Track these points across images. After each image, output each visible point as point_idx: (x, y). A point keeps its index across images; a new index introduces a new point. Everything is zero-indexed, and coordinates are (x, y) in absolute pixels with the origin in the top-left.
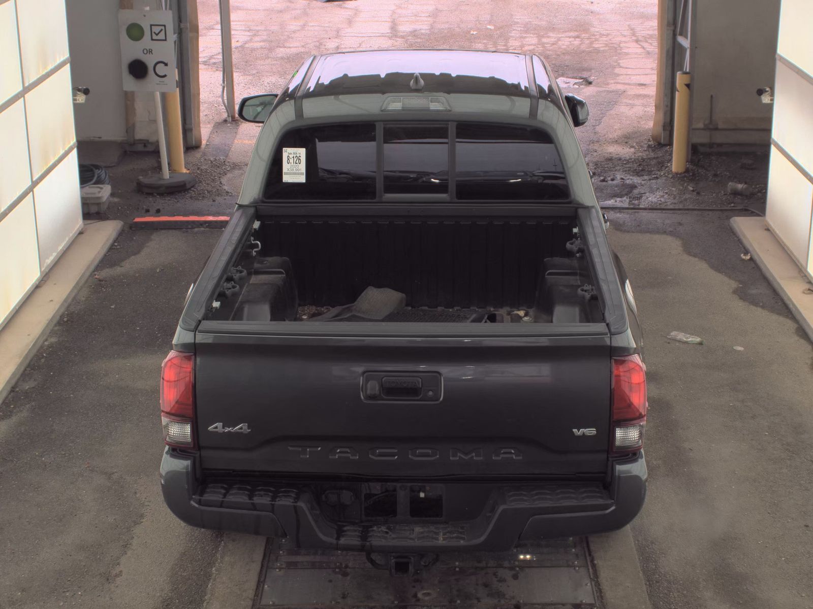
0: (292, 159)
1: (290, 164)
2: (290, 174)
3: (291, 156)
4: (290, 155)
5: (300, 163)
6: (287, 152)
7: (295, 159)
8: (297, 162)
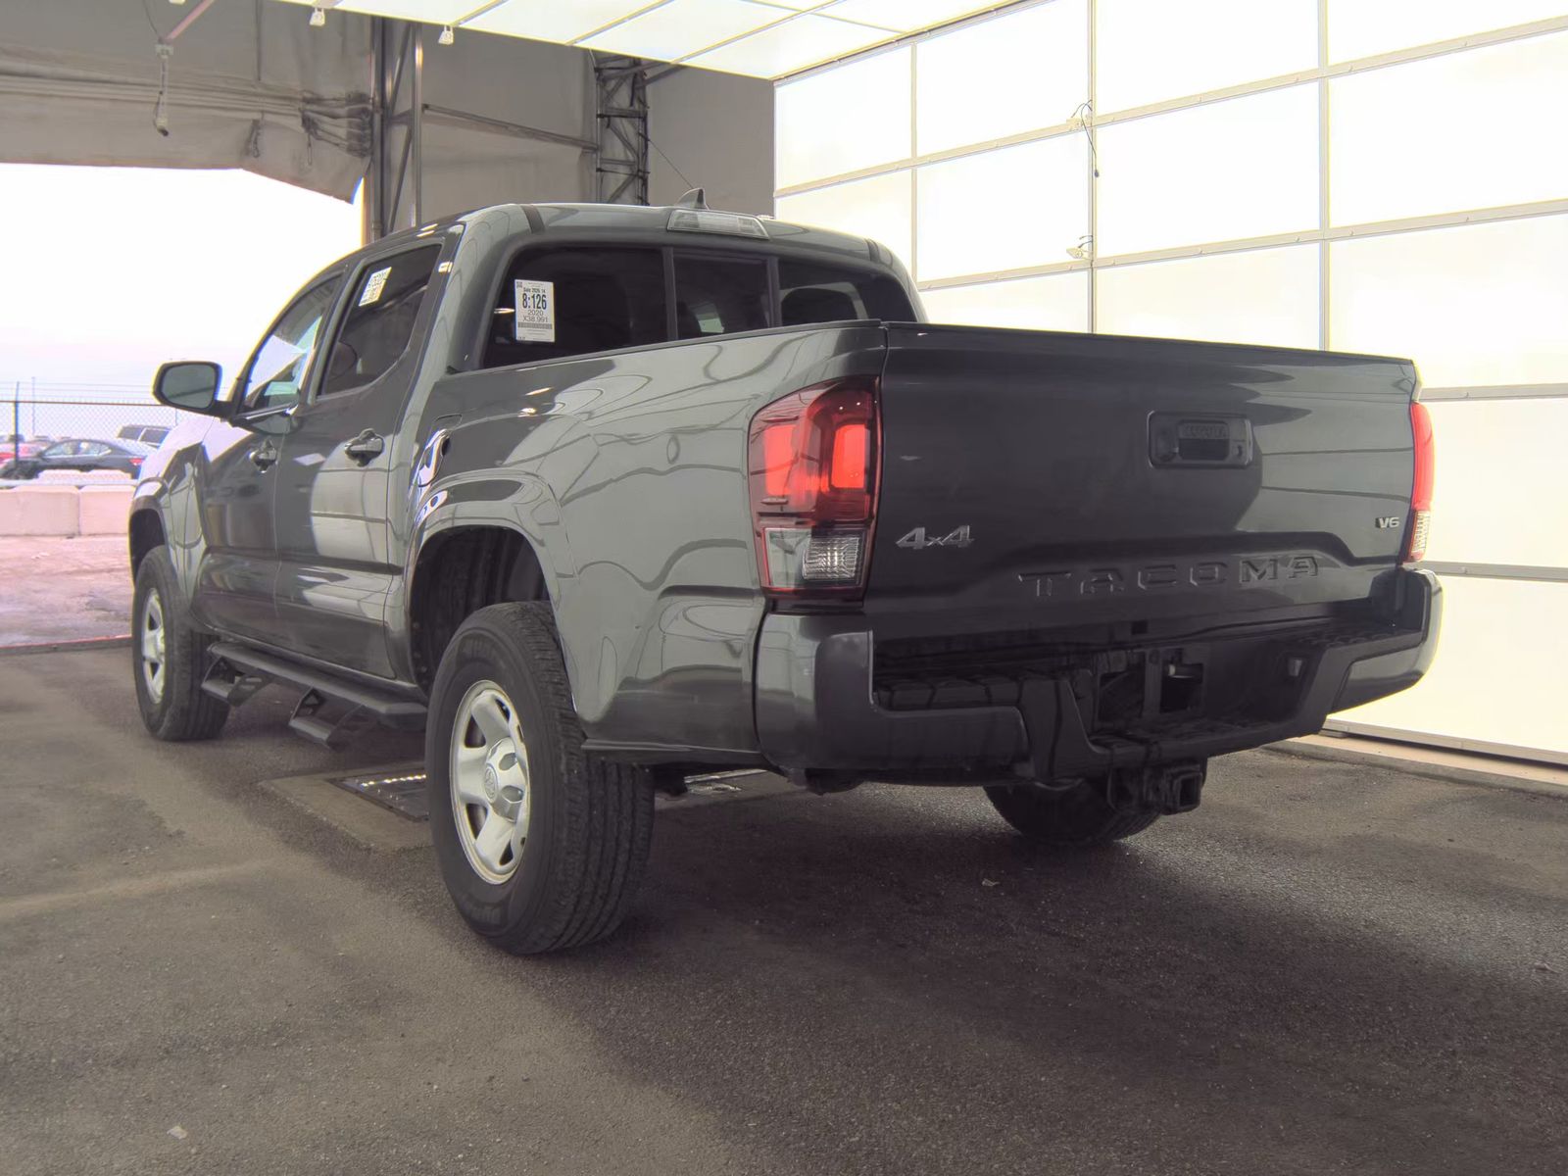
0: (532, 299)
1: (527, 309)
2: (529, 326)
3: (529, 295)
4: (527, 293)
5: (544, 308)
6: (523, 287)
7: (537, 301)
8: (540, 305)
